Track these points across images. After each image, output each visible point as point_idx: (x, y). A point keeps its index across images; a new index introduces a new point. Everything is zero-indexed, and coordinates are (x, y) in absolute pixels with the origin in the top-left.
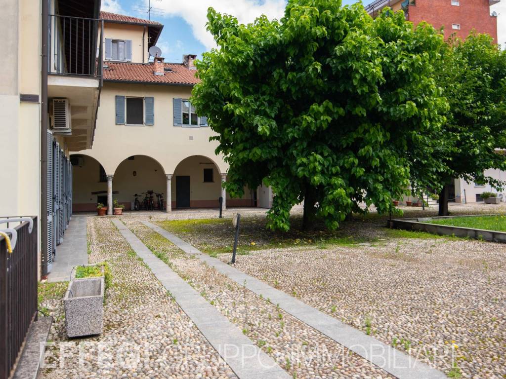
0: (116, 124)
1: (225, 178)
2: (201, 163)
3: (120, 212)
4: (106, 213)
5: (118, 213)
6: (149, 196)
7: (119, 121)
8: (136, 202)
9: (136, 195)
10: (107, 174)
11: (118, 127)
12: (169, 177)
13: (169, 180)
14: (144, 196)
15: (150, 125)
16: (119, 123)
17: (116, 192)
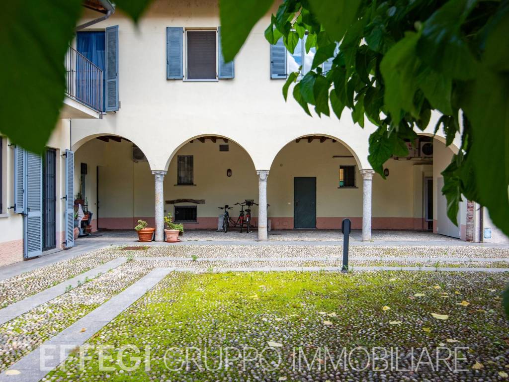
0: (168, 79)
1: (370, 178)
2: (334, 157)
3: (175, 237)
4: (152, 237)
5: (171, 240)
6: (246, 207)
7: (173, 74)
8: (227, 217)
9: (227, 206)
10: (152, 169)
11: (171, 84)
12: (263, 176)
13: (263, 180)
14: (238, 208)
15: (227, 79)
16: (173, 78)
17: (201, 200)
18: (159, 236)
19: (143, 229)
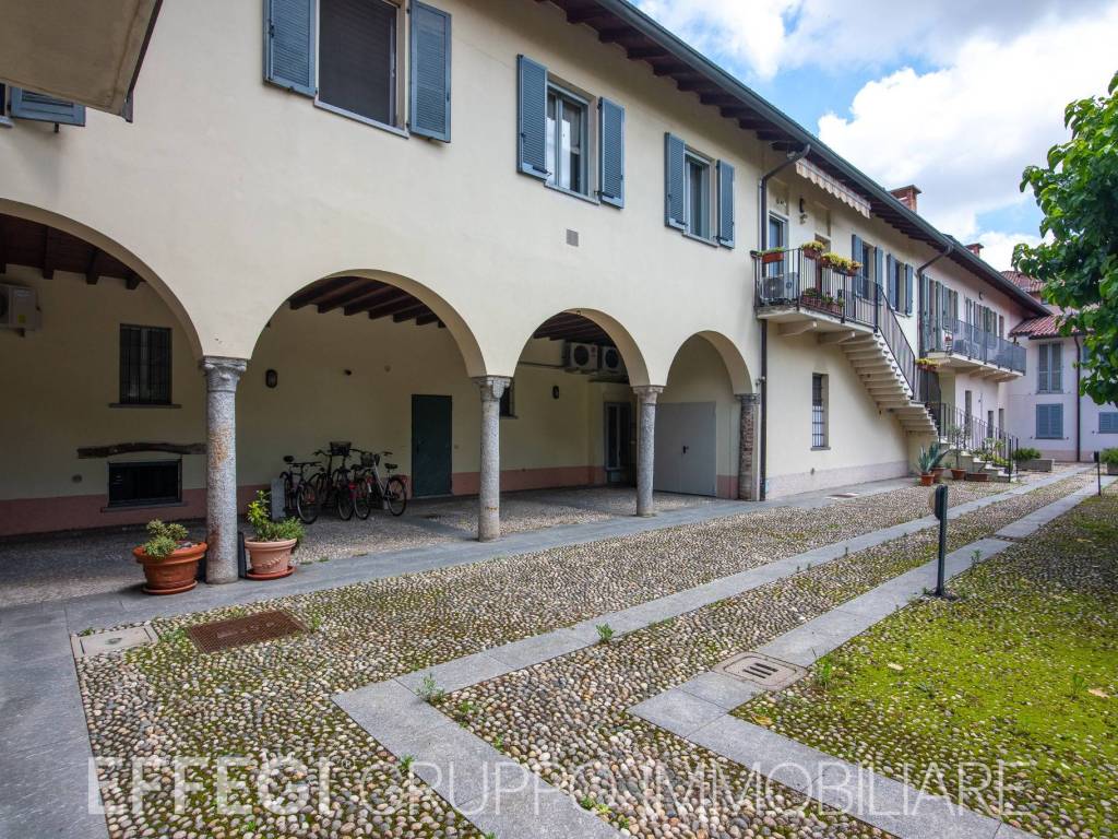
0: (267, 83)
7: (285, 73)
10: (208, 350)
11: (276, 101)
12: (498, 390)
13: (497, 400)
15: (429, 140)
16: (287, 84)
17: (195, 445)
18: (227, 566)
19: (175, 552)
